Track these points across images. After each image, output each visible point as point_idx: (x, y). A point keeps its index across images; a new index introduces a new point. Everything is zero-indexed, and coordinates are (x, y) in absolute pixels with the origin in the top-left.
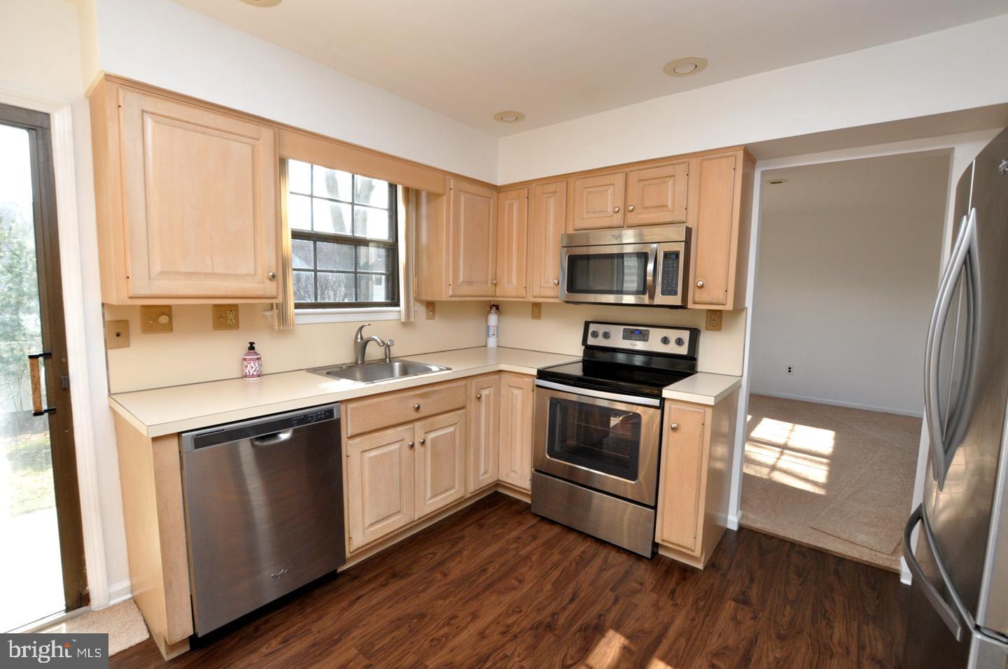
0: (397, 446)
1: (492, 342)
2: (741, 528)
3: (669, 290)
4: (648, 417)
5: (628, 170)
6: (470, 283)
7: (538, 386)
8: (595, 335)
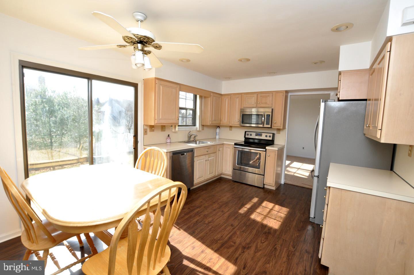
0: (203, 160)
1: (217, 137)
2: (285, 183)
3: (268, 124)
4: (263, 154)
5: (258, 93)
6: (215, 120)
7: (234, 147)
8: (248, 135)
